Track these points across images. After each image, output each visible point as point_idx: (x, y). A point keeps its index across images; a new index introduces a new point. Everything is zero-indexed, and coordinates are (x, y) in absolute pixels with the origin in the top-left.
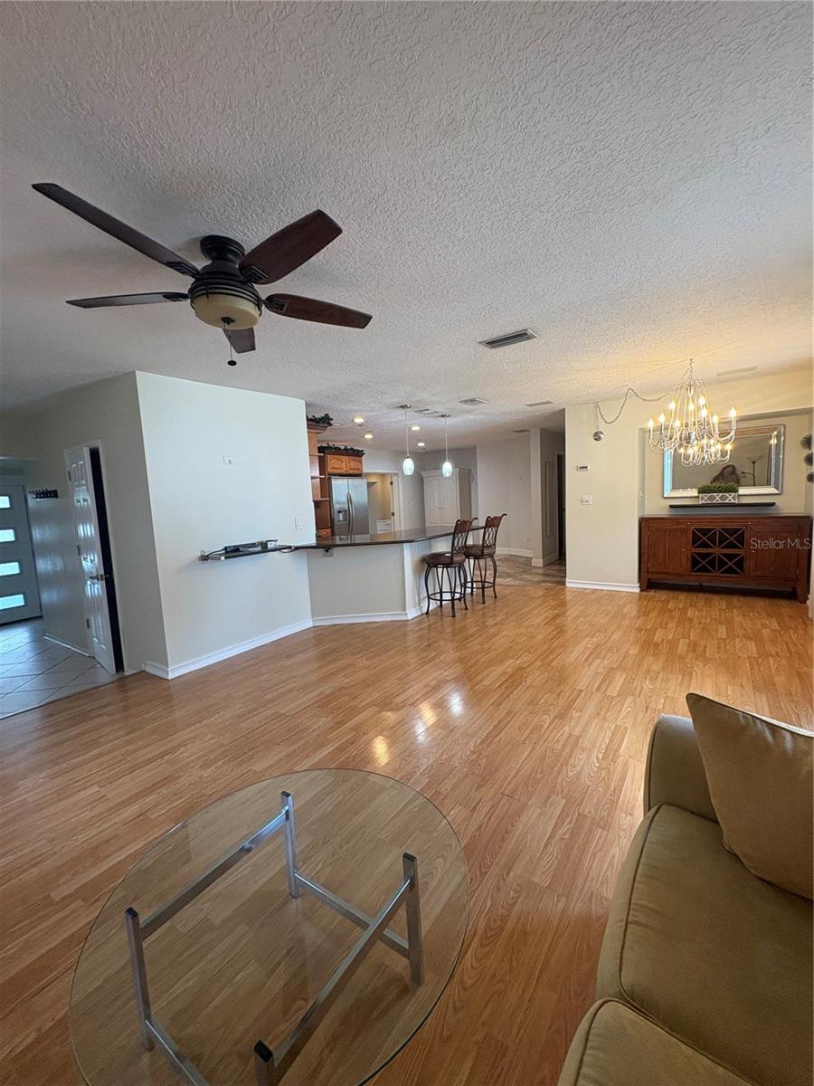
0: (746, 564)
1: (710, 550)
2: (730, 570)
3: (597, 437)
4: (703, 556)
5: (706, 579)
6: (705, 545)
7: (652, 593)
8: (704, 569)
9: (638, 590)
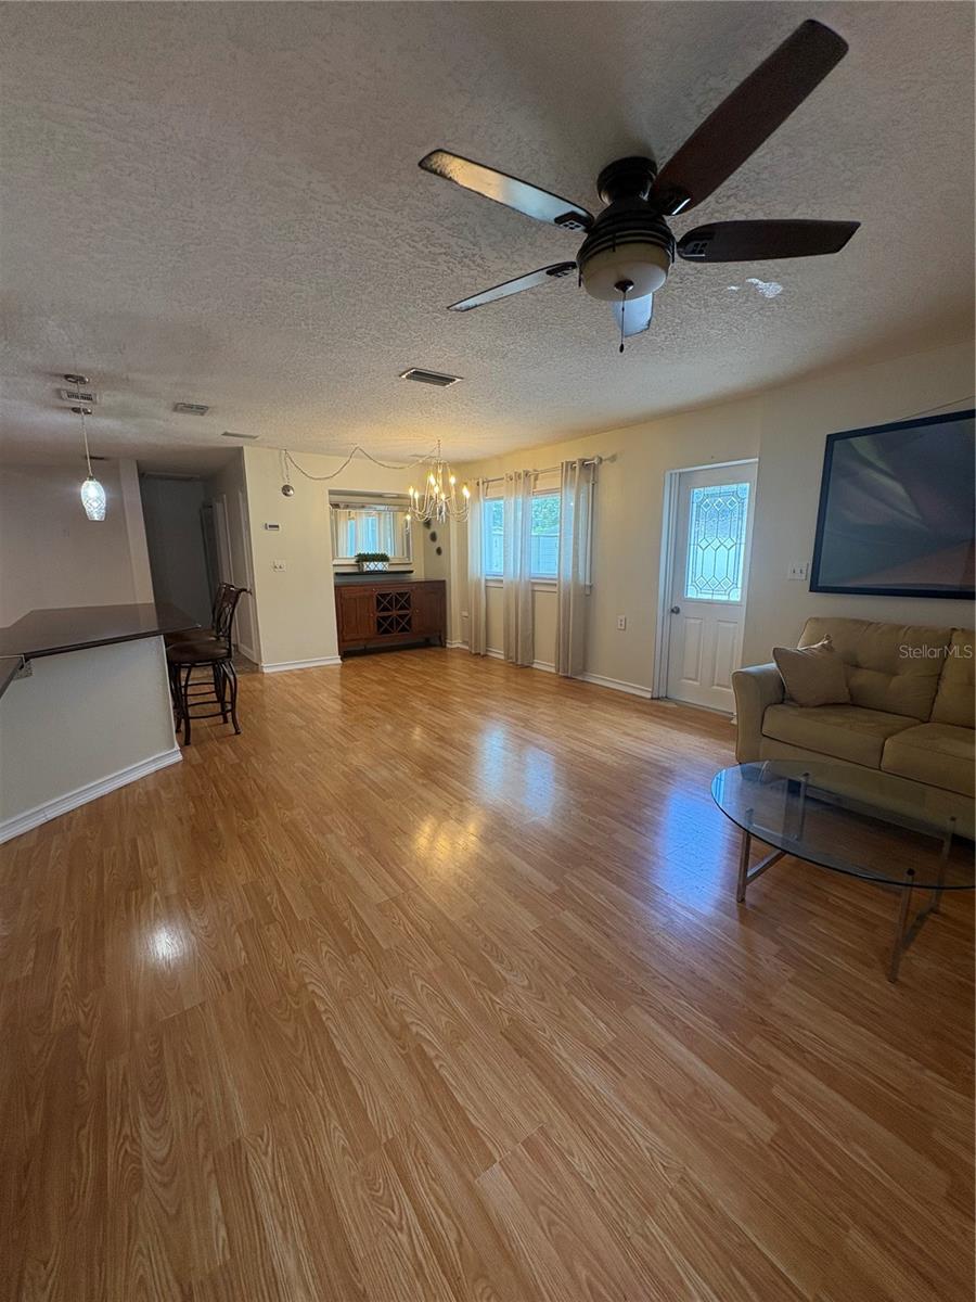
0: (413, 622)
1: (390, 613)
2: (404, 629)
3: (286, 490)
4: (385, 618)
5: (386, 640)
6: (385, 609)
7: (350, 662)
8: (386, 631)
9: (340, 662)
